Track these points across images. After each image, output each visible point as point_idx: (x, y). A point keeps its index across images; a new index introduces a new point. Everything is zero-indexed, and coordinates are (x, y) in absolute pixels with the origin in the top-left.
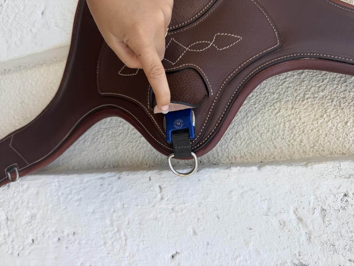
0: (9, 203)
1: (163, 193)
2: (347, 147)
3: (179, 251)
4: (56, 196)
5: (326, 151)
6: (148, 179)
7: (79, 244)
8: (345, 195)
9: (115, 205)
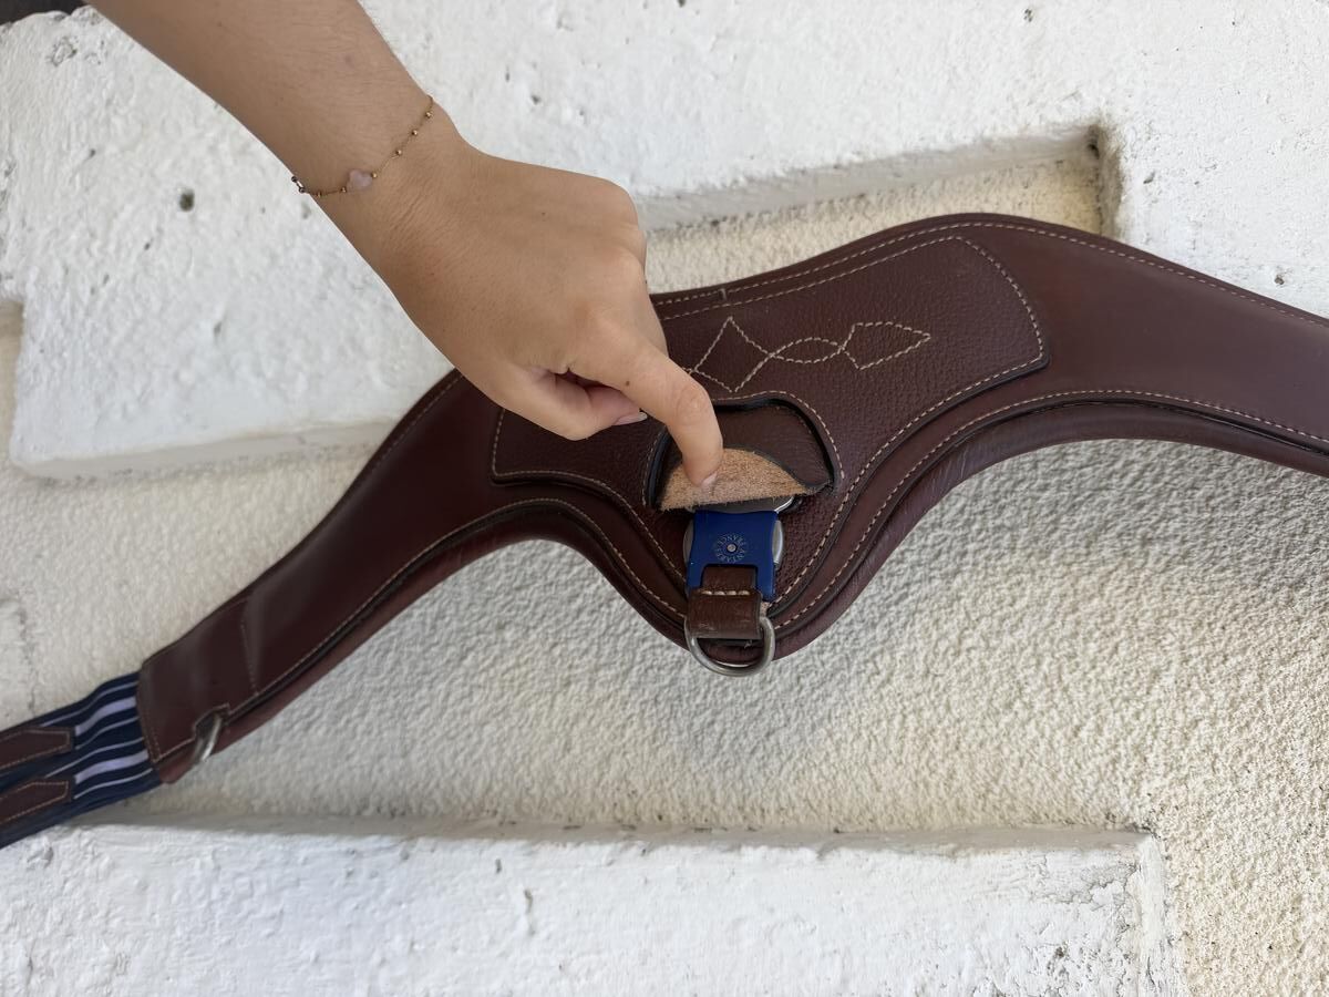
0: (45, 912)
1: (536, 913)
2: (1080, 802)
4: (201, 899)
5: (1021, 810)
6: (494, 868)
8: (1060, 954)
9: (386, 942)
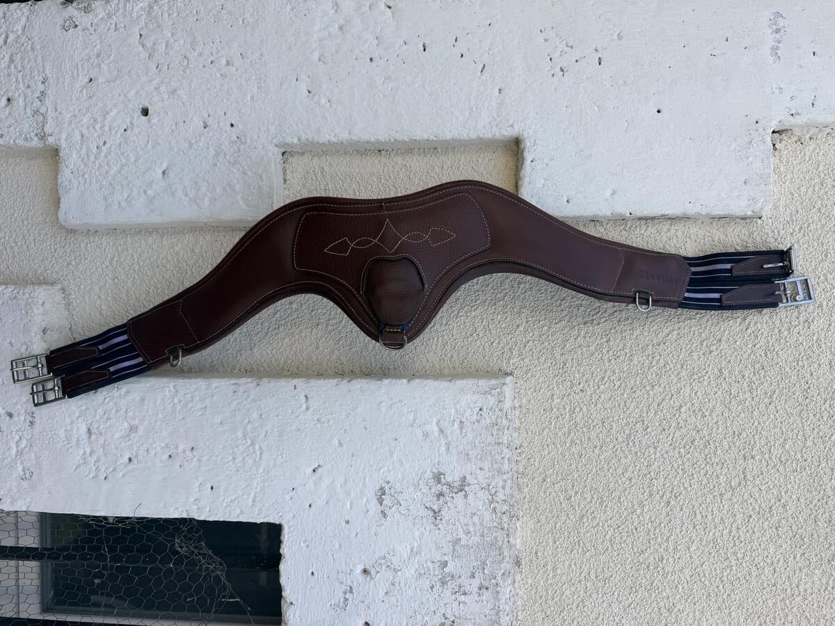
1: (309, 403)
2: (491, 366)
3: (321, 463)
4: (170, 404)
5: (473, 368)
6: (293, 388)
7: (199, 461)
9: (250, 415)
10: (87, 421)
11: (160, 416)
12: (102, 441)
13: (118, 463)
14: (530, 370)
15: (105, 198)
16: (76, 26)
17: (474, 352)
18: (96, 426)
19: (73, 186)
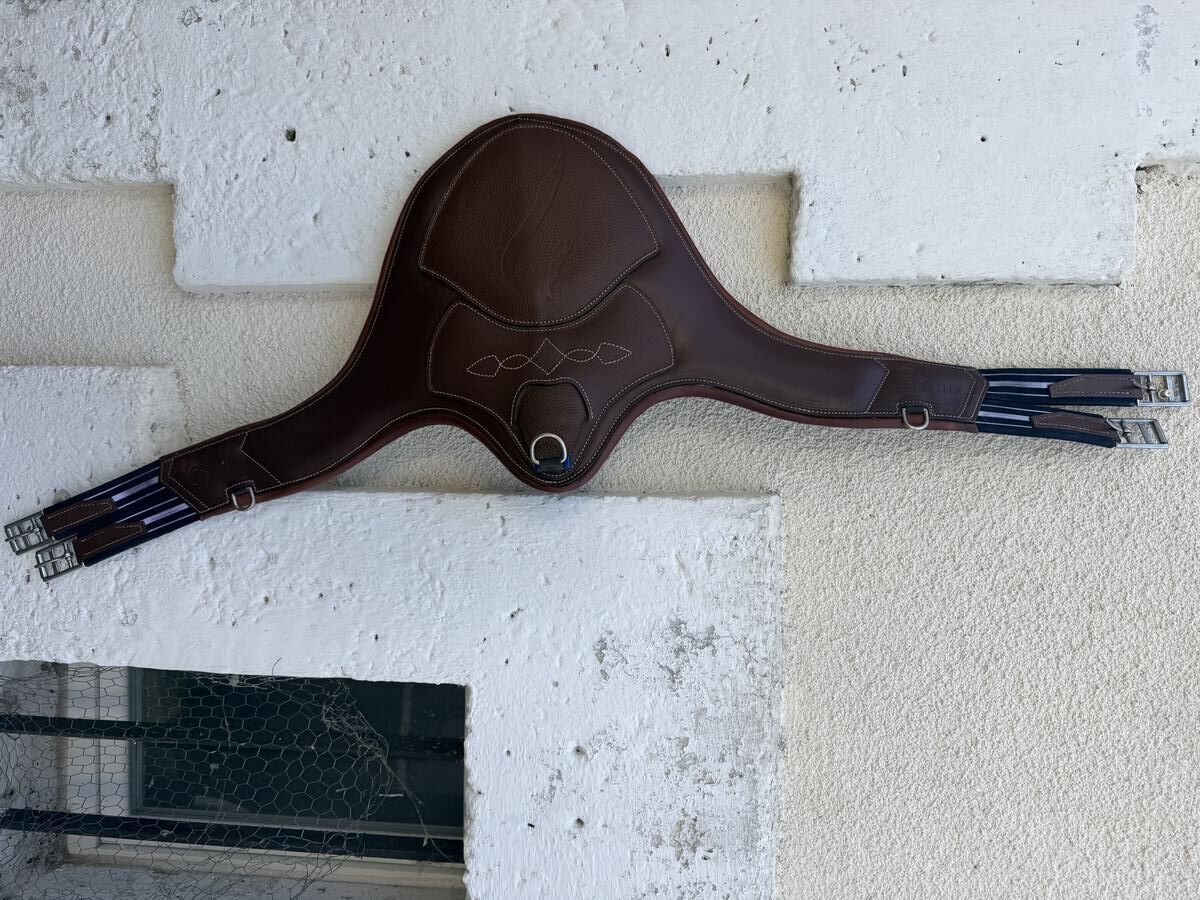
1: (507, 526)
3: (522, 606)
4: (321, 525)
6: (486, 506)
7: (360, 601)
8: (735, 538)
9: (429, 541)
10: (210, 547)
11: (308, 542)
12: (229, 574)
13: (251, 604)
14: (802, 487)
15: (237, 251)
16: (200, 19)
17: (727, 464)
18: (222, 554)
19: (194, 235)
